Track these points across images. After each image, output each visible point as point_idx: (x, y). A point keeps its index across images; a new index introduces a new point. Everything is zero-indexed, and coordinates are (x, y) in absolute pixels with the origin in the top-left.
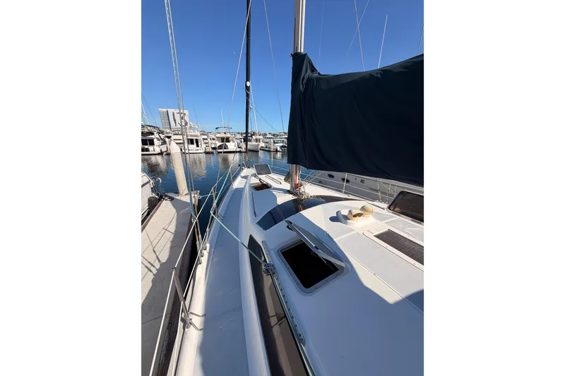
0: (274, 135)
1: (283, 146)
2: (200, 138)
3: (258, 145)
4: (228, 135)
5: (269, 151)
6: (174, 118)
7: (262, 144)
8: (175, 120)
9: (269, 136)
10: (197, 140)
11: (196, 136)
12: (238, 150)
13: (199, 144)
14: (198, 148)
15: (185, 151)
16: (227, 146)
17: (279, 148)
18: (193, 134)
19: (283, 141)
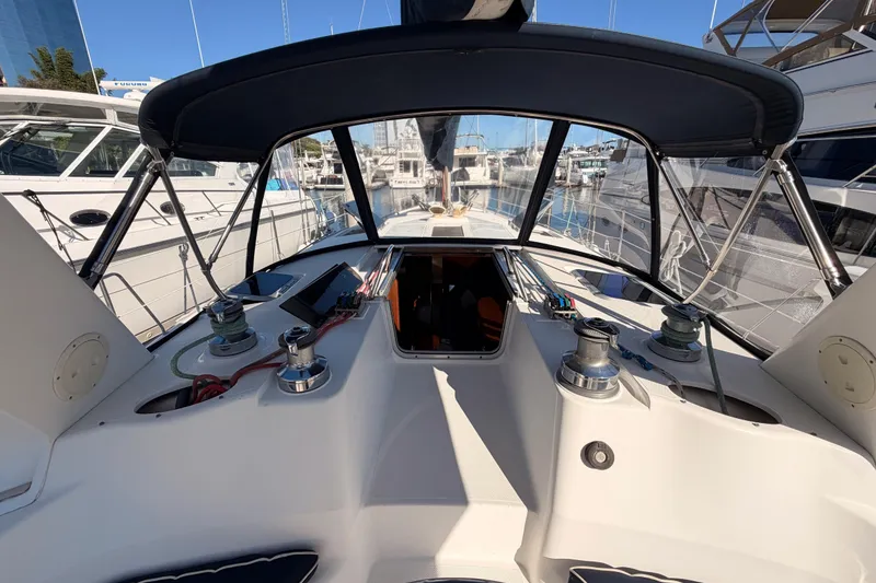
0: (588, 149)
1: (596, 175)
2: (422, 160)
4: (473, 152)
9: (576, 151)
10: (415, 163)
11: (415, 155)
12: (490, 182)
13: (419, 170)
14: (415, 179)
15: (393, 184)
16: (468, 175)
17: (586, 180)
18: (410, 151)
19: (603, 161)
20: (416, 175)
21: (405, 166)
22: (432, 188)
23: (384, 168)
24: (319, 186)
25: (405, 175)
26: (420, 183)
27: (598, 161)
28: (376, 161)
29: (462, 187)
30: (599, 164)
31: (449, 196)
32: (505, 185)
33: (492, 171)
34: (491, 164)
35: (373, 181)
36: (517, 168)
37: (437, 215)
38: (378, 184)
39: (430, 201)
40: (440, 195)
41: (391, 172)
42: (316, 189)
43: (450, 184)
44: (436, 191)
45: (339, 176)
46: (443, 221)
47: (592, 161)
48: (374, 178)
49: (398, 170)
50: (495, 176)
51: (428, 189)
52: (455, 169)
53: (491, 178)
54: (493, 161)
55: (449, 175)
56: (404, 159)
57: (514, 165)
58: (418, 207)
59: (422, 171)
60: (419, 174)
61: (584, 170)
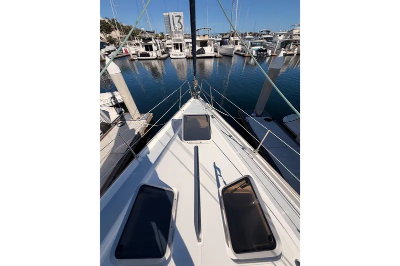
0: (254, 35)
1: (259, 50)
2: (184, 43)
3: (233, 49)
4: (207, 38)
5: (243, 56)
6: (173, 22)
7: (239, 47)
8: (174, 24)
9: (248, 37)
10: (181, 44)
11: (180, 40)
12: (214, 54)
13: (183, 48)
14: (181, 53)
15: (172, 56)
16: (204, 51)
17: (254, 53)
18: (177, 38)
19: (262, 43)
20: (181, 51)
21: (177, 46)
23: (169, 46)
24: (139, 58)
25: (177, 50)
26: (183, 55)
27: (259, 42)
29: (202, 57)
30: (260, 44)
32: (221, 56)
33: (214, 48)
35: (162, 54)
36: (225, 46)
38: (165, 56)
41: (171, 48)
42: (139, 60)
45: (148, 52)
47: (257, 43)
49: (173, 48)
50: (216, 51)
51: (188, 58)
53: (214, 52)
56: (176, 42)
57: (224, 45)
60: (183, 51)
61: (254, 48)
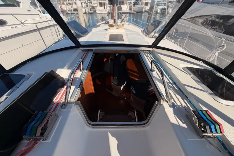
2: (106, 2)
10: (104, 3)
12: (129, 11)
13: (106, 6)
14: (104, 10)
15: (97, 12)
16: (122, 8)
17: (159, 11)
19: (165, 4)
20: (104, 8)
21: (101, 5)
22: (110, 13)
23: (94, 5)
24: (73, 12)
25: (101, 8)
26: (106, 11)
27: (163, 3)
28: (91, 3)
29: (121, 13)
30: (164, 5)
31: (116, 17)
32: (134, 12)
33: (129, 7)
34: (129, 4)
35: (91, 10)
36: (137, 6)
37: (111, 28)
38: (92, 11)
39: (109, 19)
40: (112, 17)
41: (96, 7)
42: (72, 13)
43: (116, 11)
44: (111, 15)
46: (114, 31)
47: (161, 3)
48: (91, 9)
49: (98, 6)
50: (130, 9)
51: (109, 13)
52: (118, 6)
53: (129, 10)
54: (130, 3)
55: (116, 7)
56: (100, 2)
58: (104, 22)
59: (106, 7)
60: (106, 8)
61: (159, 7)
